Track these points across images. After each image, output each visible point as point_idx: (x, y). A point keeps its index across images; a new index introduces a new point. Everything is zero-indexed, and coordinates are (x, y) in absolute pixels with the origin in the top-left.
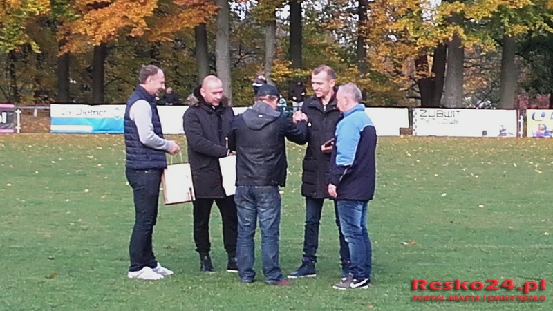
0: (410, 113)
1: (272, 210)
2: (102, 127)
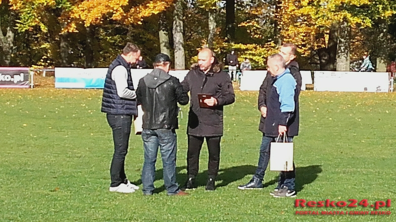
0: (313, 74)
1: (170, 144)
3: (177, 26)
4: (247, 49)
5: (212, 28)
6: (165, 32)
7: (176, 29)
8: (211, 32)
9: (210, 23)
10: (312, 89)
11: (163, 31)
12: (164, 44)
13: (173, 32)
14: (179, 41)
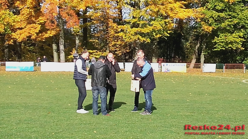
0: (124, 64)
1: (104, 93)
2: (23, 69)
3: (61, 42)
4: (93, 53)
5: (77, 43)
6: (55, 45)
7: (61, 43)
8: (77, 45)
9: (76, 41)
10: (124, 71)
11: (55, 44)
12: (55, 50)
13: (59, 45)
14: (62, 49)
